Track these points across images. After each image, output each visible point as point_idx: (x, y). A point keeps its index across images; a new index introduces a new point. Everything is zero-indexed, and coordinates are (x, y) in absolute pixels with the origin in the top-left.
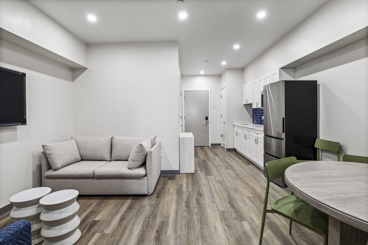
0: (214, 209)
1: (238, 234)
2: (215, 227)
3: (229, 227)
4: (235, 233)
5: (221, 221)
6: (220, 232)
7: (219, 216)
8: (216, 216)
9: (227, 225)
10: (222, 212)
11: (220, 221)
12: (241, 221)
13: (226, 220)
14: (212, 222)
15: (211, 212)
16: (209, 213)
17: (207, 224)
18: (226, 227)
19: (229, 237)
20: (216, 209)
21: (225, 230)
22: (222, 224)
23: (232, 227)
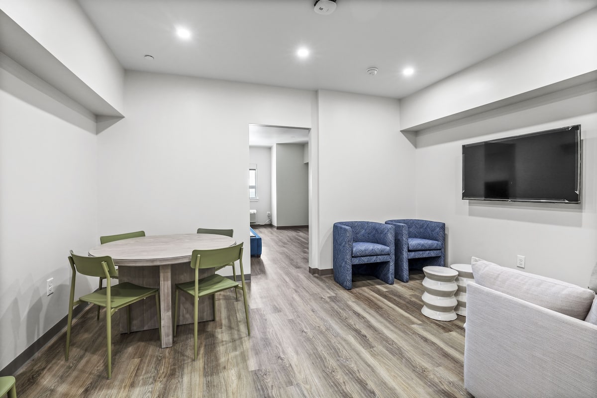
0: (308, 387)
1: (267, 350)
2: (297, 353)
3: (279, 357)
4: (271, 351)
5: (290, 365)
6: (290, 349)
7: (295, 373)
8: (300, 372)
9: (282, 359)
10: (291, 383)
11: (292, 364)
12: (259, 370)
13: (283, 368)
14: (304, 360)
15: (310, 378)
16: (313, 375)
17: (310, 355)
18: (282, 356)
19: (278, 346)
20: (303, 388)
21: (283, 352)
22: (288, 360)
23: (275, 358)
